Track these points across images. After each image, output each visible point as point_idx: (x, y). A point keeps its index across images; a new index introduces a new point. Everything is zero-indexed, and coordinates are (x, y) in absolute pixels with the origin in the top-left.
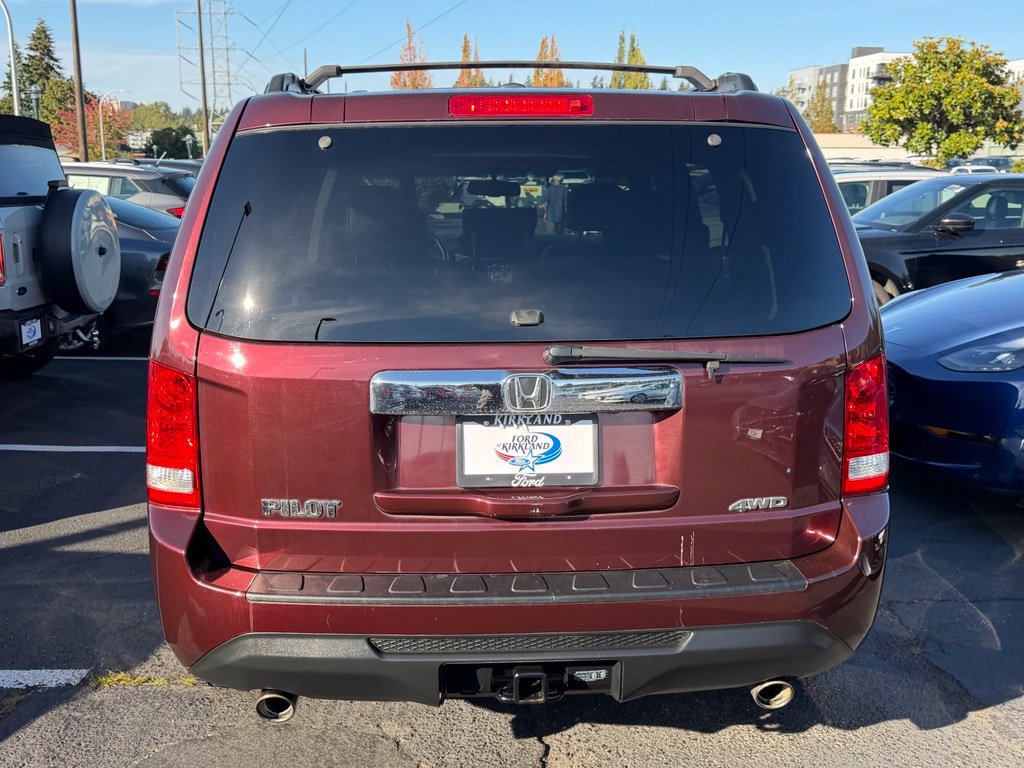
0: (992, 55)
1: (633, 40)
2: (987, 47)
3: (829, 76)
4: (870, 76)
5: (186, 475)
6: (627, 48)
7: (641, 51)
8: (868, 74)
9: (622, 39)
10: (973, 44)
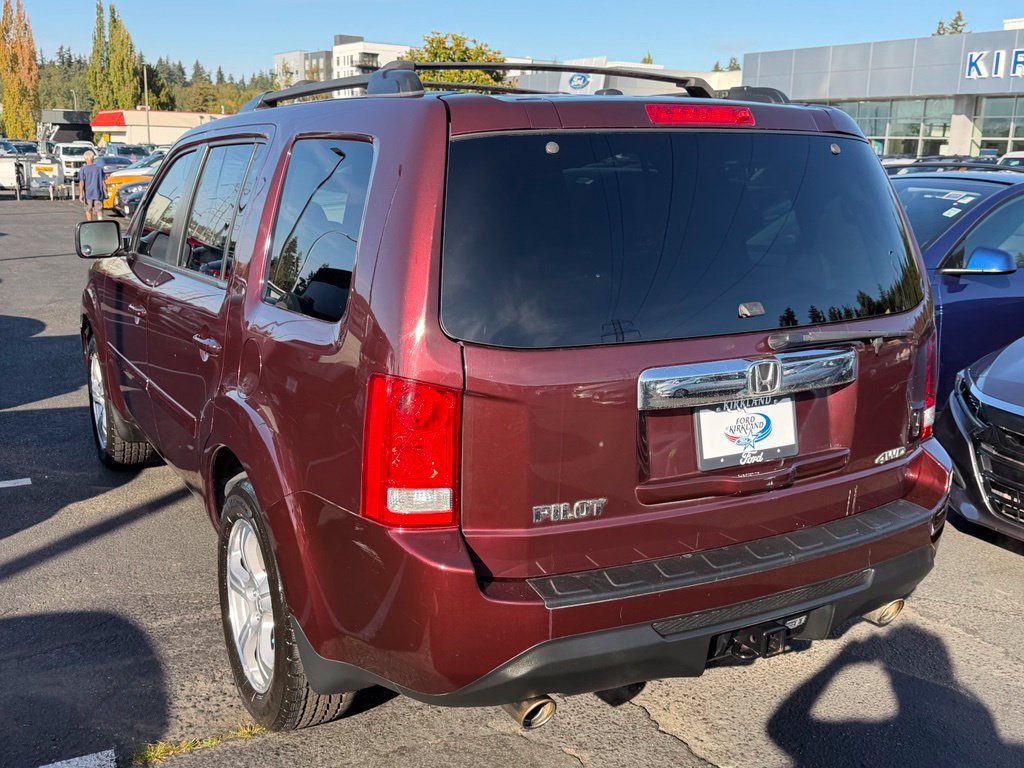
0: (491, 53)
1: (113, 12)
2: (486, 46)
3: (314, 62)
4: (354, 64)
5: (446, 493)
6: (107, 19)
7: (123, 22)
8: (352, 62)
9: (100, 9)
10: (475, 42)
